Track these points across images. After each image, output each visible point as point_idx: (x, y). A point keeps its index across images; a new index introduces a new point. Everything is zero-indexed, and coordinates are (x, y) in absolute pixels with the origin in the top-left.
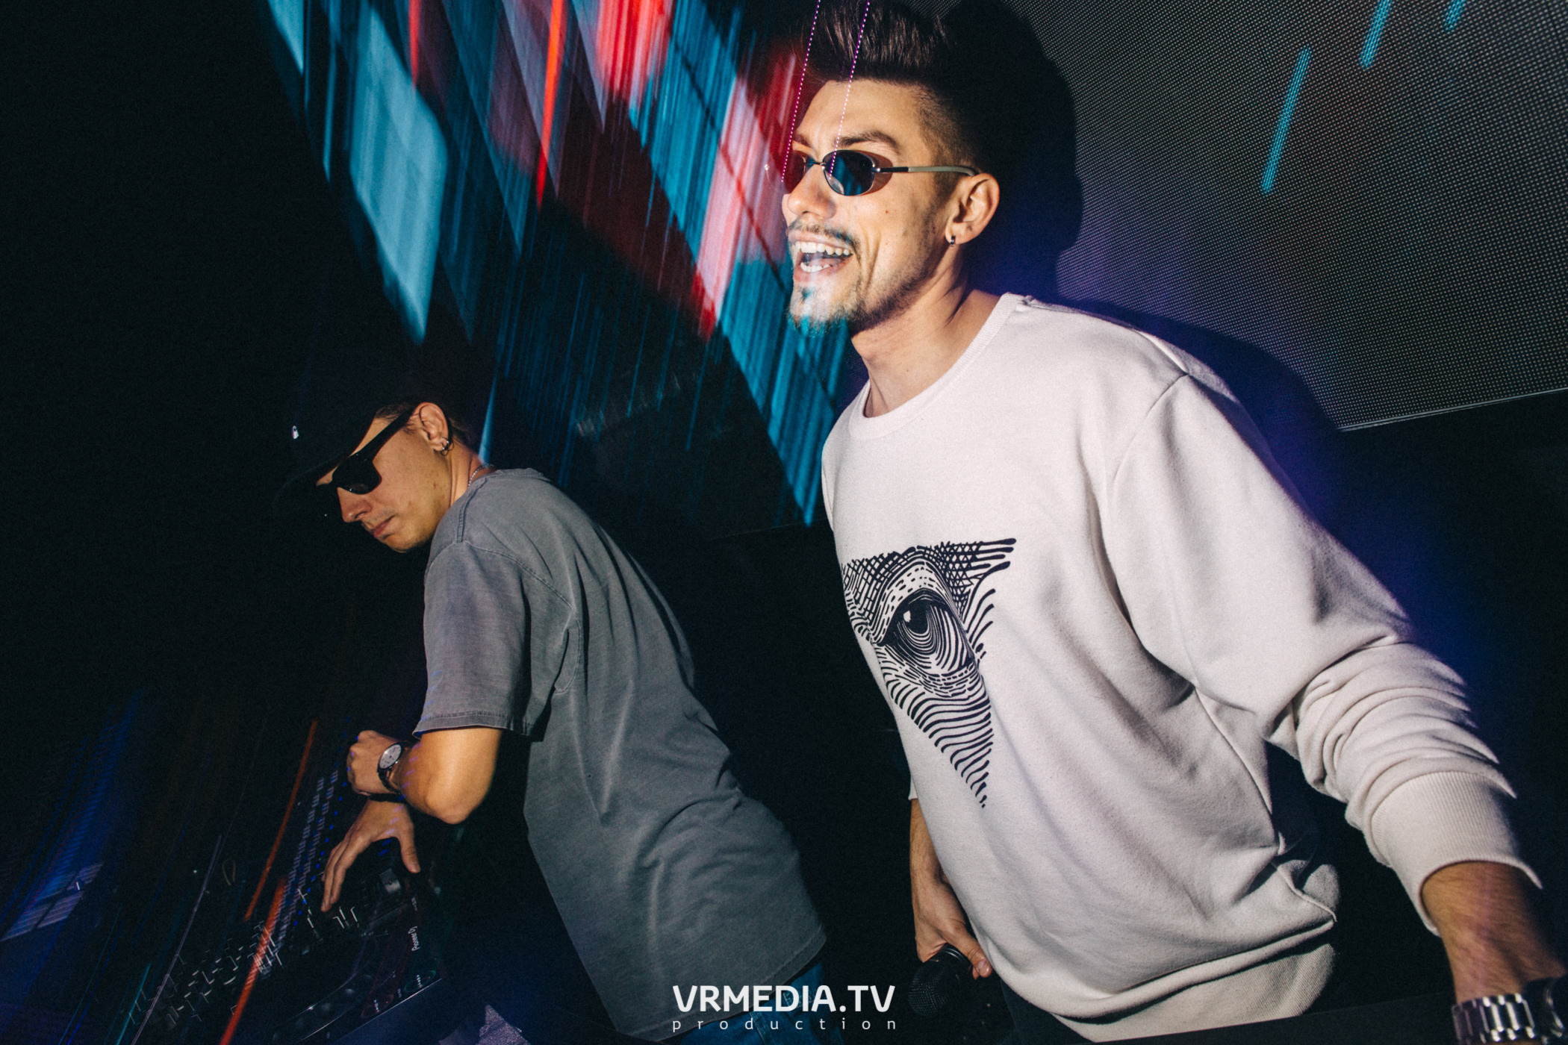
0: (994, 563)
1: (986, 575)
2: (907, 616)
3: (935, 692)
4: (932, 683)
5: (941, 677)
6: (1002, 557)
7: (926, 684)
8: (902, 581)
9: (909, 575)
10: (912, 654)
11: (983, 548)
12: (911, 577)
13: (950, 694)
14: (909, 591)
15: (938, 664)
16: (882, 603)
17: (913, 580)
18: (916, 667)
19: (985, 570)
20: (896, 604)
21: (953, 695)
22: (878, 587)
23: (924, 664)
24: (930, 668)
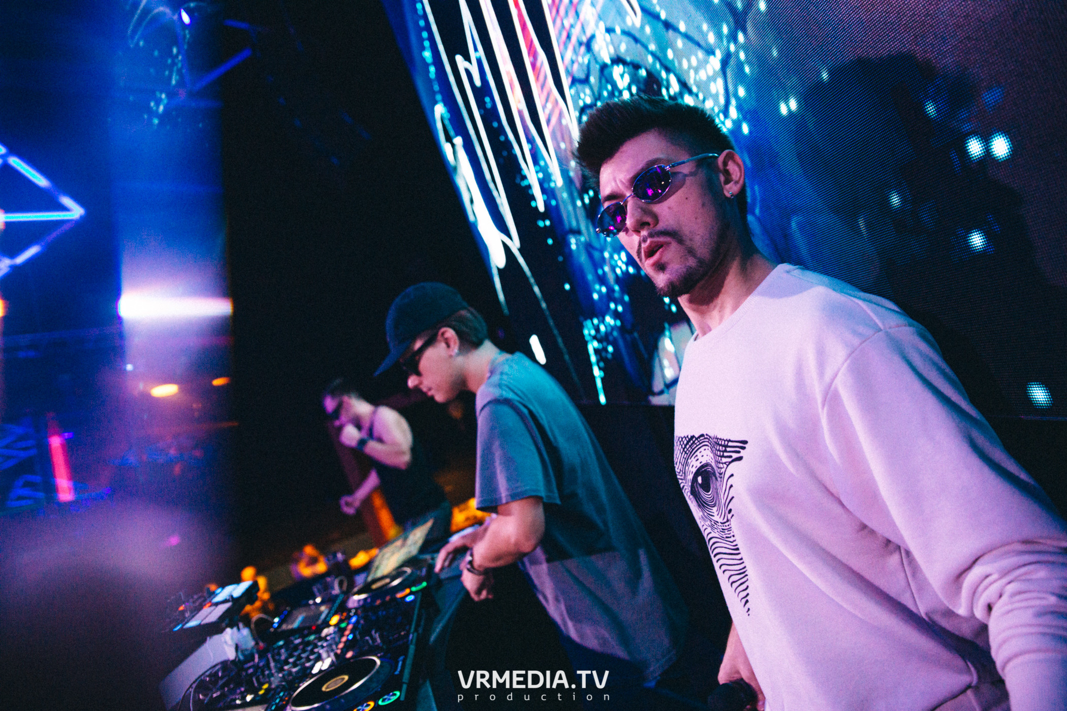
0: (735, 455)
1: (730, 463)
2: (700, 479)
3: (717, 533)
4: (715, 527)
5: (720, 524)
6: (739, 452)
7: (712, 526)
8: (697, 456)
9: (700, 452)
10: (703, 506)
11: (730, 444)
12: (702, 454)
13: (724, 536)
14: (701, 463)
15: (718, 515)
16: (687, 468)
17: (702, 456)
18: (706, 514)
19: (730, 460)
20: (694, 470)
21: (727, 537)
22: (685, 457)
23: (711, 513)
24: (713, 516)
